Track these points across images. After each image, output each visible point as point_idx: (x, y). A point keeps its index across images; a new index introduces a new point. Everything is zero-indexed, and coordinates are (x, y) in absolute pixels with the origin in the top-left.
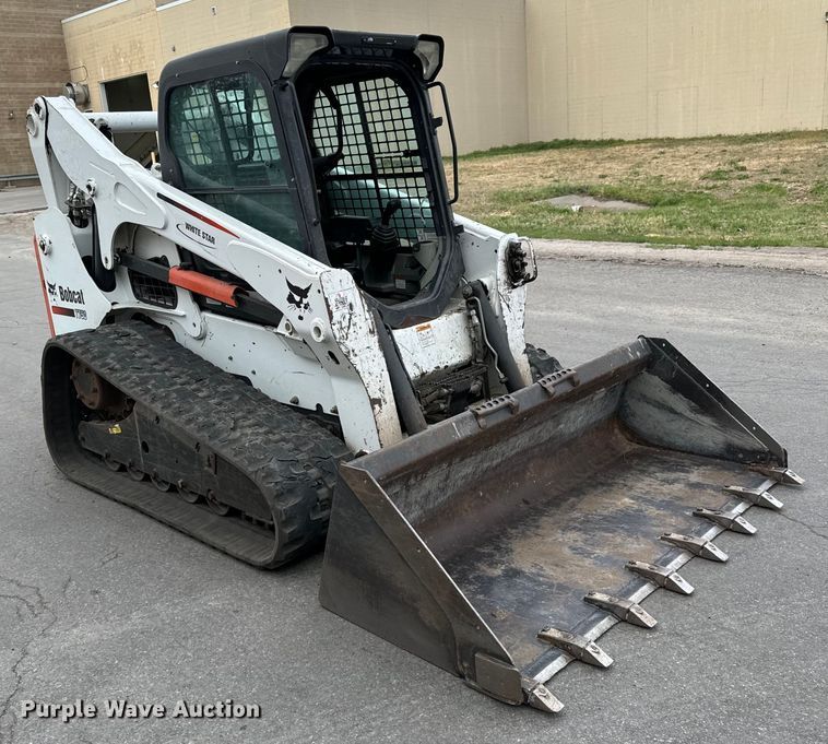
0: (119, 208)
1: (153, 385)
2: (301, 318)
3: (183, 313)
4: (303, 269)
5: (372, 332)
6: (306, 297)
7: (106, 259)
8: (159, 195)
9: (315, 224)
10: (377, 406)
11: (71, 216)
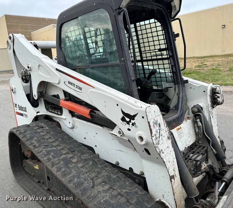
0: (40, 75)
1: (53, 156)
2: (129, 130)
3: (65, 118)
4: (132, 105)
5: (169, 138)
6: (134, 119)
7: (35, 95)
8: (57, 69)
9: (133, 81)
10: (173, 180)
11: (22, 79)
